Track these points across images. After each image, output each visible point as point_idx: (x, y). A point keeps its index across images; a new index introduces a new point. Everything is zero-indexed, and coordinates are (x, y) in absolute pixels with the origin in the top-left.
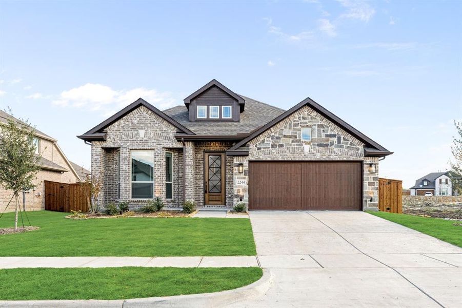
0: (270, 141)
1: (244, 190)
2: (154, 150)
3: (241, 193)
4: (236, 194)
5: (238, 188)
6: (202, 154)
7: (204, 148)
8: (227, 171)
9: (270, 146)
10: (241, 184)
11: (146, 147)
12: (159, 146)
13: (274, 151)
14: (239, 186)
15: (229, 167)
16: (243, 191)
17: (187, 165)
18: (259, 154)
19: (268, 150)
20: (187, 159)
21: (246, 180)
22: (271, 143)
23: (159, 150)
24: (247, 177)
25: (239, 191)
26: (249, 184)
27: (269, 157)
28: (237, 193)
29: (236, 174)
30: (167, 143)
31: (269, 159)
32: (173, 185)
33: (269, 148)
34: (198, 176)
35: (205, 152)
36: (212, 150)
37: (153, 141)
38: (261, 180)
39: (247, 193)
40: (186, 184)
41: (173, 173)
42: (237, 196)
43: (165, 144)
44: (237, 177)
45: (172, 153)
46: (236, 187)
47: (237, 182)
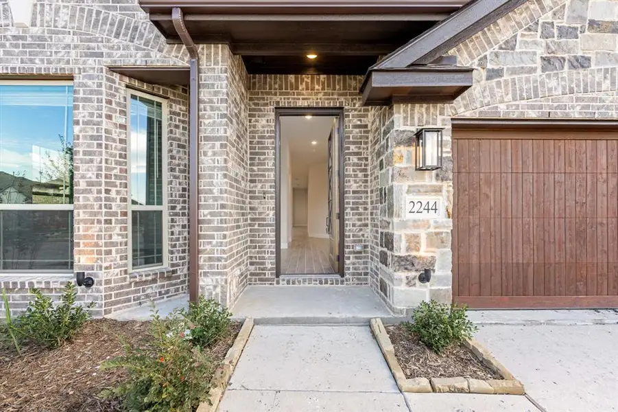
0: (535, 43)
1: (435, 239)
2: (71, 78)
3: (424, 252)
4: (403, 253)
5: (410, 232)
6: (272, 116)
7: (277, 98)
8: (350, 170)
9: (539, 64)
10: (425, 216)
11: (38, 66)
12: (91, 61)
13: (553, 83)
14: (416, 224)
15: (354, 159)
16: (431, 243)
17: (207, 139)
18: (492, 95)
19: (528, 80)
20: (209, 112)
21: (444, 200)
22: (541, 52)
23: (91, 77)
24: (448, 187)
25: (413, 241)
26: (459, 213)
27: (532, 107)
28: (408, 249)
29: (402, 175)
30: (126, 48)
31: (533, 114)
32: (166, 219)
33: (533, 70)
34: (260, 185)
35: (281, 111)
36: (300, 103)
37: (68, 39)
38: (488, 197)
39: (449, 250)
40: (204, 213)
41: (166, 175)
42: (406, 263)
43: (117, 54)
44: (405, 185)
45: (164, 103)
46: (404, 225)
47: (409, 207)
